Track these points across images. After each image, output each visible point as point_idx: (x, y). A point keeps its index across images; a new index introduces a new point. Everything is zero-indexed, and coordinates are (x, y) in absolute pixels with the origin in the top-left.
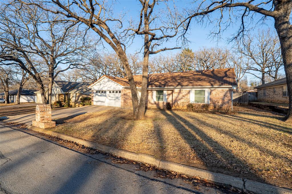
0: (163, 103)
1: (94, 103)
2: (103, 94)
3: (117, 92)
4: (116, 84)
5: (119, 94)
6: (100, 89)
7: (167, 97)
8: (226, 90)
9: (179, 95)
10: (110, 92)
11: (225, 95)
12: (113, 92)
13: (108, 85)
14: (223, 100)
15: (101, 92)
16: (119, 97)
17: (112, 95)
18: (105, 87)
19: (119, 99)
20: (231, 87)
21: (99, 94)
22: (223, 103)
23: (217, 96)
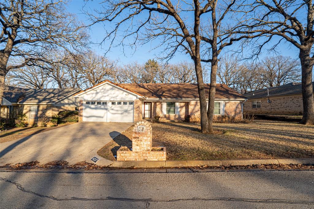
0: (175, 116)
1: (84, 119)
2: (100, 107)
3: (125, 103)
4: (125, 93)
5: (129, 106)
6: (95, 99)
7: (179, 110)
8: (237, 102)
9: (195, 107)
10: (113, 103)
11: (237, 107)
12: (119, 103)
13: (111, 94)
14: (235, 111)
15: (96, 104)
16: (129, 111)
17: (116, 107)
18: (105, 96)
19: (129, 113)
21: (93, 106)
22: (236, 114)
23: (231, 108)
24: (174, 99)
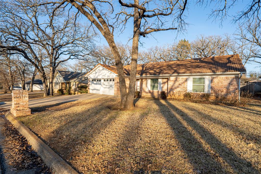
0: (158, 92)
1: (90, 91)
2: (98, 83)
3: (111, 80)
4: (110, 72)
5: (113, 82)
6: (95, 78)
7: (162, 86)
8: (231, 77)
9: (174, 83)
10: (105, 80)
11: (229, 84)
12: (107, 80)
13: (102, 73)
14: (228, 89)
15: (96, 81)
16: (113, 86)
17: (106, 83)
18: (100, 75)
19: (113, 88)
20: (238, 74)
21: (95, 82)
22: (228, 92)
23: (220, 84)
24: (153, 76)
